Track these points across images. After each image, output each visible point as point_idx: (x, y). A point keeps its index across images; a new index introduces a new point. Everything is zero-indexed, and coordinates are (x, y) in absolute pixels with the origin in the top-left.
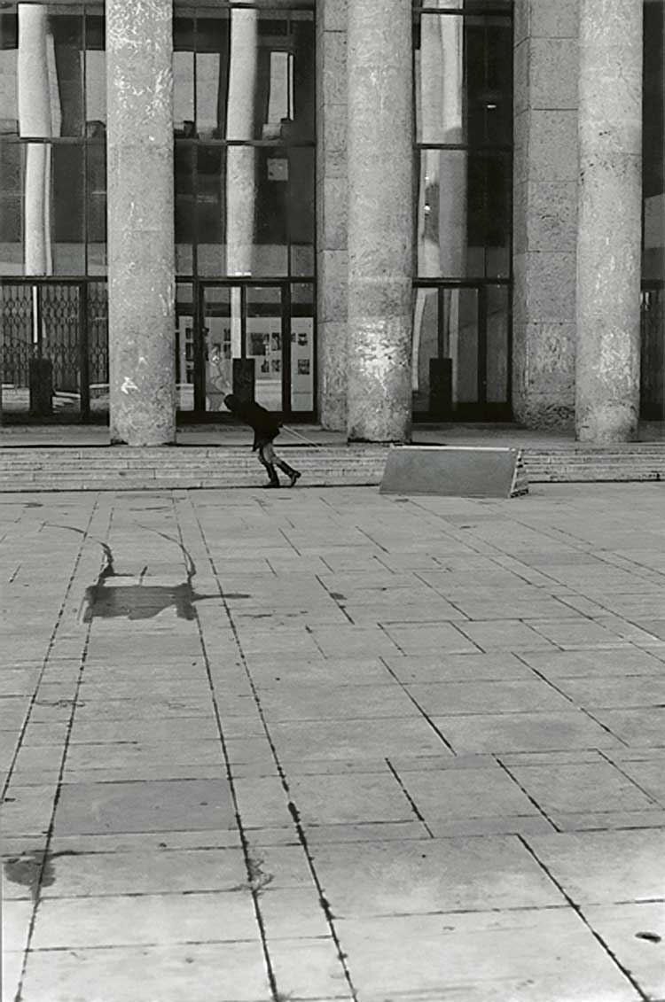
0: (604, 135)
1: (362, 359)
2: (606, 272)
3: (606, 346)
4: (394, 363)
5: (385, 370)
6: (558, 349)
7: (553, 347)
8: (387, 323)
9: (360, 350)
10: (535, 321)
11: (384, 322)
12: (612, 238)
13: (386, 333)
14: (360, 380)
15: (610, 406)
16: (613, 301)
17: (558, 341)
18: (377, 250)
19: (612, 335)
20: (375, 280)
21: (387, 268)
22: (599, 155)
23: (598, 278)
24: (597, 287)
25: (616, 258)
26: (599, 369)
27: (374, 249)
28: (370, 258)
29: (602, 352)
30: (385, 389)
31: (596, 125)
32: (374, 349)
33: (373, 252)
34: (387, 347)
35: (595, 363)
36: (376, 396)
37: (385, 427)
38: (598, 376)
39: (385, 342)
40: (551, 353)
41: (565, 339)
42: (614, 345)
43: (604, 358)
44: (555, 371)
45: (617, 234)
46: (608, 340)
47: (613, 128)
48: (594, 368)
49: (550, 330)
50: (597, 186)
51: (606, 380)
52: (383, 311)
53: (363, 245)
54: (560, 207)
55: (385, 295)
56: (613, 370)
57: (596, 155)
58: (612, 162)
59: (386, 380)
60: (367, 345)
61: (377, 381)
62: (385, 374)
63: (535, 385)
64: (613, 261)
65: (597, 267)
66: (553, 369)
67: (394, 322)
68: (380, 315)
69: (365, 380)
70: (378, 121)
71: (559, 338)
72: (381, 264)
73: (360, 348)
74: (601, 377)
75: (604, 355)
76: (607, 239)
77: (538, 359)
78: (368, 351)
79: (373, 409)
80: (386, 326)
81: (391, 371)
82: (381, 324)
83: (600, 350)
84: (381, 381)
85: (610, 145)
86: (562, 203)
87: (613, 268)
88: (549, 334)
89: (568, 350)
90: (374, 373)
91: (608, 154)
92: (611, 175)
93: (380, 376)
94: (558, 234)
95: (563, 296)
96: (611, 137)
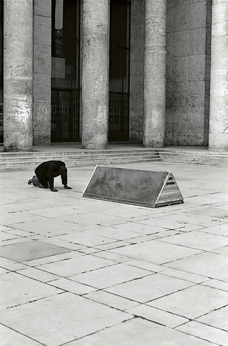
0: (99, 26)
1: (17, 113)
2: (100, 81)
3: (100, 111)
4: (30, 115)
5: (27, 118)
6: (44, 113)
7: (43, 112)
8: (27, 97)
9: (16, 109)
10: (36, 101)
11: (26, 97)
12: (102, 68)
13: (27, 102)
14: (15, 122)
15: (101, 134)
16: (102, 93)
17: (44, 110)
18: (24, 65)
19: (102, 107)
20: (23, 78)
21: (27, 73)
22: (97, 34)
23: (96, 83)
24: (96, 87)
25: (103, 76)
26: (97, 120)
27: (22, 64)
28: (20, 68)
29: (98, 113)
30: (27, 127)
31: (96, 22)
32: (22, 109)
33: (22, 65)
34: (27, 108)
35: (95, 118)
36: (23, 130)
37: (27, 144)
38: (97, 123)
39: (27, 106)
40: (42, 115)
41: (46, 109)
42: (102, 110)
43: (99, 115)
44: (43, 122)
45: (103, 67)
46: (100, 109)
47: (102, 24)
48: (95, 119)
49: (42, 105)
50: (96, 47)
51: (100, 124)
52: (26, 93)
53: (17, 62)
54: (44, 56)
55: (27, 85)
56: (102, 120)
57: (96, 34)
58: (102, 37)
59: (27, 123)
60: (19, 107)
61: (23, 123)
62: (27, 120)
63: (37, 127)
64: (102, 77)
65: (96, 79)
66: (43, 121)
67: (30, 97)
68: (25, 94)
69: (18, 123)
70: (24, 7)
71: (44, 108)
72: (25, 71)
73: (16, 108)
74: (98, 123)
75: (99, 114)
76: (100, 68)
77: (37, 117)
78: (19, 110)
79: (22, 135)
80: (27, 99)
81: (29, 118)
82: (25, 98)
83: (97, 113)
84: (25, 123)
85: (101, 31)
86: (45, 54)
87: (102, 80)
88: (41, 107)
89: (47, 114)
90: (22, 119)
91: (100, 34)
92: (101, 43)
93: (25, 121)
94: (44, 66)
95: (45, 92)
96: (101, 27)
